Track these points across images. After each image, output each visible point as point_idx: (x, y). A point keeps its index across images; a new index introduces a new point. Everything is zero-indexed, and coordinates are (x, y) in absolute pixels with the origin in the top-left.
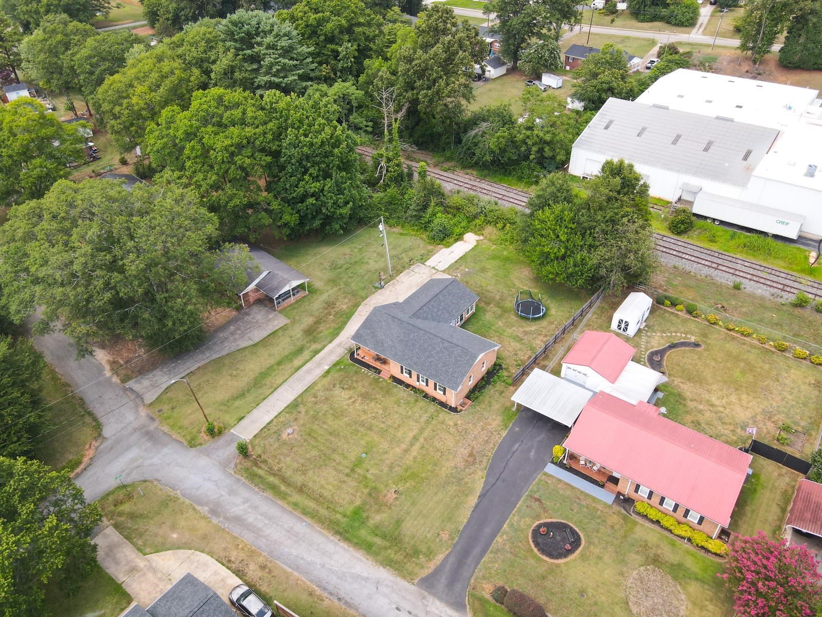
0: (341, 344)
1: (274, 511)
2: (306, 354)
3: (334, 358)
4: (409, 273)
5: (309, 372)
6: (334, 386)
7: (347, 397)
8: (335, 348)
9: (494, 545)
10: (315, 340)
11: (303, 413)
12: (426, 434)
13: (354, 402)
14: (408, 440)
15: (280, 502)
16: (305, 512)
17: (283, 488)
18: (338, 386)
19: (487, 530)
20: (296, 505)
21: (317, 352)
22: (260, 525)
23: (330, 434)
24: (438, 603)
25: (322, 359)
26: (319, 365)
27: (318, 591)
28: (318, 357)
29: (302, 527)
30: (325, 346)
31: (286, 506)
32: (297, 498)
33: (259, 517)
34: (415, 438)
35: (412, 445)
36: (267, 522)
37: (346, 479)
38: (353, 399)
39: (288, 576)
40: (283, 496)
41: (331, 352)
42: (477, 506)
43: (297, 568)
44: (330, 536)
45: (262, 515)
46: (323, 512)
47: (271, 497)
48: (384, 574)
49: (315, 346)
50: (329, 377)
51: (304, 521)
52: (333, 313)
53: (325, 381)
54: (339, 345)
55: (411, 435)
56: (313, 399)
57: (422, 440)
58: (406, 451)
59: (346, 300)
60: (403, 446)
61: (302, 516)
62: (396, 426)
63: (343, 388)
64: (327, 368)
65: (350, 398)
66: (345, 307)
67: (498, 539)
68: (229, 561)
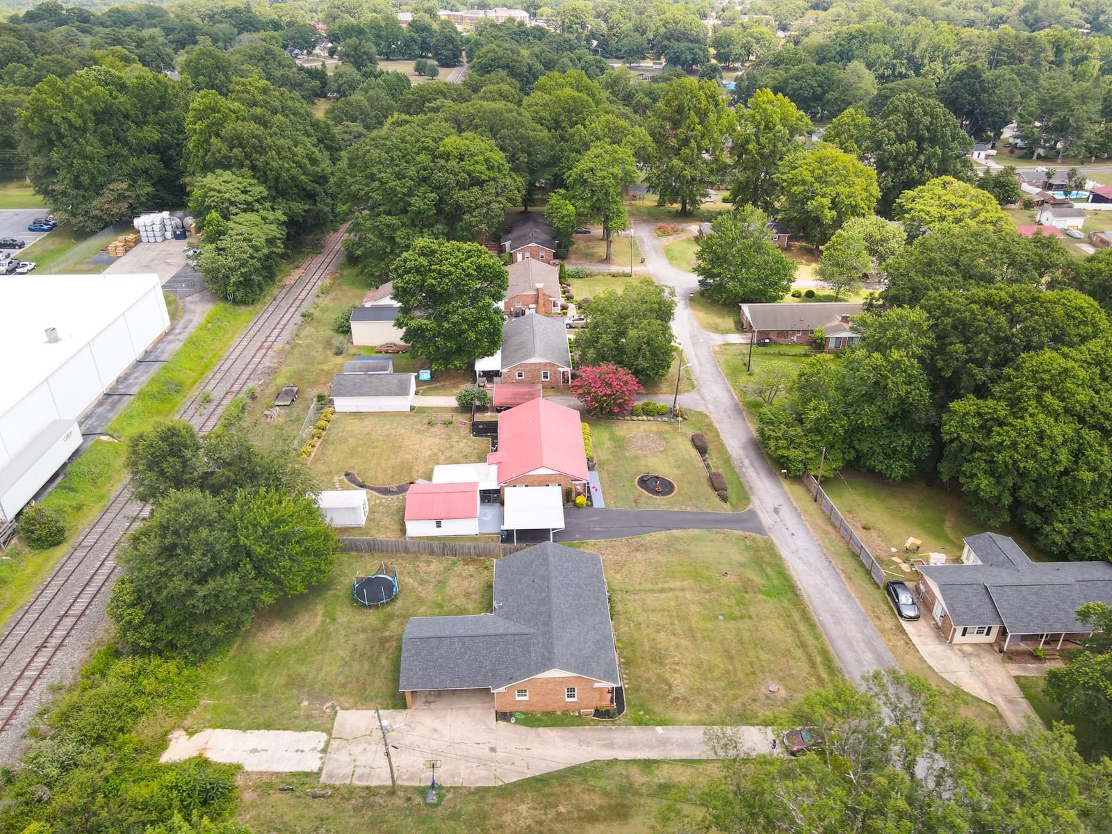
0: (605, 746)
1: (842, 646)
2: (662, 775)
3: (637, 733)
4: (361, 777)
5: (685, 745)
6: (677, 699)
7: (677, 676)
8: (620, 747)
9: (695, 510)
10: (628, 789)
11: (740, 701)
12: (650, 586)
13: (678, 664)
14: (670, 595)
15: (831, 650)
16: (813, 626)
17: (818, 659)
18: (673, 695)
19: (689, 517)
20: (817, 637)
21: (647, 764)
22: (862, 645)
23: (731, 658)
24: (764, 522)
25: (651, 747)
26: (663, 742)
27: (843, 576)
28: (652, 755)
29: (824, 617)
30: (628, 762)
31: (827, 642)
32: (810, 641)
33: (860, 651)
34: (662, 591)
35: (671, 590)
36: (855, 643)
37: (754, 617)
38: (674, 667)
39: (861, 599)
40: (824, 652)
41: (631, 745)
42: (678, 529)
43: (849, 596)
44: (805, 596)
45: (856, 652)
46: (796, 616)
47: (836, 660)
48: (784, 552)
49: (639, 778)
50: (670, 715)
51: (819, 620)
52: (551, 813)
53: (681, 716)
54: (610, 745)
55: (663, 596)
56: (714, 706)
57: (660, 586)
58: (683, 590)
59: (507, 818)
60: (680, 594)
61: (818, 625)
62: (666, 613)
63: (670, 687)
64: (659, 729)
65: (675, 671)
66: (523, 808)
67: (689, 509)
68: (907, 643)
